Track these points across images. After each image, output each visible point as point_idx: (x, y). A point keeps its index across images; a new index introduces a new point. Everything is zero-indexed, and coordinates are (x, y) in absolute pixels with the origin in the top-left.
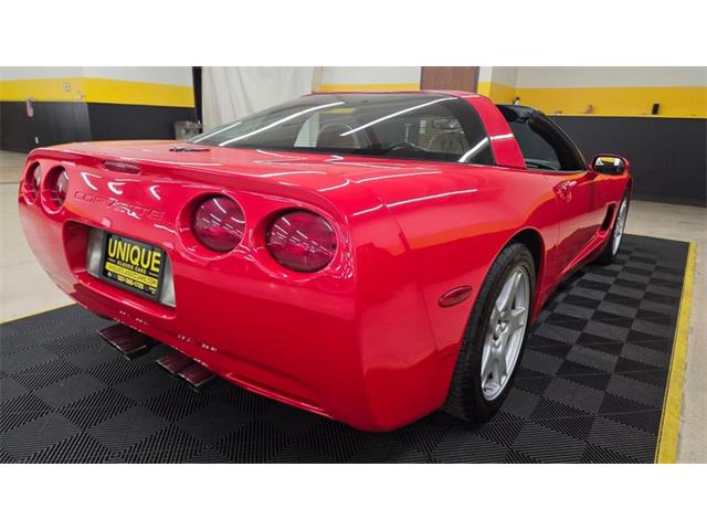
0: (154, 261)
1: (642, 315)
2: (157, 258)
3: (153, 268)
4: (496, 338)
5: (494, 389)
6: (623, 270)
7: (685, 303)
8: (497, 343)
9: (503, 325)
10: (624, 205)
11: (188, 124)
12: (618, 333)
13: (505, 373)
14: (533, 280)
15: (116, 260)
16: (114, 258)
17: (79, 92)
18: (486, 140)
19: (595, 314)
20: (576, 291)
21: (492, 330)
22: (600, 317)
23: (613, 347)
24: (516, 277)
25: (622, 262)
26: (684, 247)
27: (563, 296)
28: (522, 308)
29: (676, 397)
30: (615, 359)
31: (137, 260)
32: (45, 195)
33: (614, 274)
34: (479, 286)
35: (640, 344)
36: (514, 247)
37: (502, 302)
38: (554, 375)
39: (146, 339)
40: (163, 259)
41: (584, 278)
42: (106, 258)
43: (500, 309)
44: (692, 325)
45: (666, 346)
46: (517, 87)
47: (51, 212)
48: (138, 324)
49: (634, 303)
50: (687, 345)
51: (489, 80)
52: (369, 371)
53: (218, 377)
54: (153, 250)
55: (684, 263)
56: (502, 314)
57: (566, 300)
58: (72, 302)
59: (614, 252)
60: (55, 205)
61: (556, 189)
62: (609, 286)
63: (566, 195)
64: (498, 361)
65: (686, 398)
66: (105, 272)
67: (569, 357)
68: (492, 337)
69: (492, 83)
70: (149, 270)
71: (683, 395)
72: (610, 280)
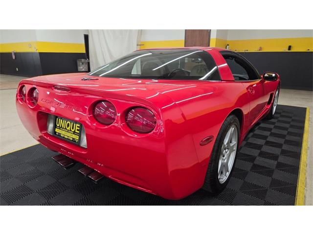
0: (77, 128)
1: (287, 142)
2: (78, 127)
3: (76, 131)
4: (224, 156)
5: (223, 179)
6: (277, 121)
7: (305, 136)
8: (224, 158)
9: (227, 150)
10: (277, 92)
11: (83, 60)
12: (276, 151)
13: (228, 171)
14: (239, 130)
15: (60, 128)
16: (59, 127)
17: (35, 48)
18: (216, 67)
19: (266, 142)
20: (257, 132)
21: (222, 153)
22: (268, 143)
23: (274, 157)
24: (232, 129)
25: (277, 118)
26: (304, 110)
27: (251, 134)
28: (234, 142)
29: (303, 179)
30: (276, 163)
31: (69, 128)
32: (28, 99)
33: (273, 123)
34: (217, 135)
35: (286, 156)
36: (231, 117)
37: (226, 141)
38: (249, 171)
39: (73, 161)
40: (81, 127)
41: (260, 126)
42: (55, 126)
43: (225, 144)
44: (309, 146)
45: (297, 156)
46: (228, 40)
47: (31, 107)
48: (69, 154)
49: (283, 136)
50: (307, 156)
51: (215, 37)
52: (171, 172)
53: (105, 177)
54: (76, 124)
55: (304, 117)
56: (226, 146)
57: (253, 136)
58: (38, 143)
59: (273, 113)
60: (33, 104)
61: (247, 89)
62: (271, 129)
63: (252, 92)
64: (225, 166)
65: (307, 180)
66: (55, 132)
67: (255, 162)
68: (222, 156)
69: (216, 39)
70: (74, 132)
71: (306, 178)
72: (272, 126)
